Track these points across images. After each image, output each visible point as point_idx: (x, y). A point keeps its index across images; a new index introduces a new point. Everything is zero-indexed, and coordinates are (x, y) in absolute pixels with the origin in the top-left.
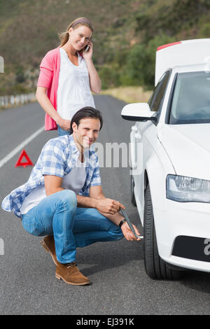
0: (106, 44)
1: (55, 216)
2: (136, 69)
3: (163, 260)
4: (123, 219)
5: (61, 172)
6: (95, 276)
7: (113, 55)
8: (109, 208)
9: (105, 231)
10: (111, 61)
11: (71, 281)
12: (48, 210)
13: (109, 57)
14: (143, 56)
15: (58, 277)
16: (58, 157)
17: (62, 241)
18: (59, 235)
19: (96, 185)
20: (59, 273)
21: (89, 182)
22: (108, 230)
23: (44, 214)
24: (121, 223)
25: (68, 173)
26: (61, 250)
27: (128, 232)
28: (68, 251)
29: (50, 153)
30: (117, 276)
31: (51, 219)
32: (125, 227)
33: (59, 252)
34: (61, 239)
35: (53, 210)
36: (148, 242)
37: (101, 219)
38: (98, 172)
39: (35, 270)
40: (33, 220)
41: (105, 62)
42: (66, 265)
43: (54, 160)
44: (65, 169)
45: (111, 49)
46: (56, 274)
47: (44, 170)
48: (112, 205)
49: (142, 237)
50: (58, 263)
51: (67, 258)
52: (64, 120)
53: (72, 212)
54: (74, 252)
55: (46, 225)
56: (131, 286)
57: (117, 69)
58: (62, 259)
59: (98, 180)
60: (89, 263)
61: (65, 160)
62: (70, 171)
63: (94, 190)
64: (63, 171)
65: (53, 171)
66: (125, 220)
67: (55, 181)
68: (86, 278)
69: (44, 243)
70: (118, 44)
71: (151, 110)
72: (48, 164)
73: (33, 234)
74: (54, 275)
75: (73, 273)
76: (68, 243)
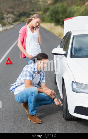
0: (38, 3)
1: (29, 97)
2: (52, 16)
3: (70, 114)
4: (54, 97)
5: (31, 79)
6: (44, 119)
7: (41, 8)
8: (50, 94)
9: (47, 101)
10: (40, 10)
11: (35, 122)
12: (27, 94)
13: (39, 9)
14: (54, 10)
15: (29, 120)
16: (30, 73)
17: (31, 106)
18: (31, 104)
19: (44, 82)
20: (30, 118)
21: (41, 81)
22: (48, 101)
23: (25, 96)
24: (54, 98)
25: (33, 79)
26: (31, 110)
27: (57, 102)
28: (34, 110)
29: (27, 71)
30: (52, 119)
31: (28, 98)
32: (55, 100)
33: (30, 110)
34: (31, 105)
35: (28, 94)
36: (64, 107)
37: (46, 96)
38: (44, 78)
39: (20, 117)
40: (20, 97)
41: (37, 10)
42: (33, 115)
43: (28, 74)
44: (32, 77)
45: (40, 5)
46: (29, 119)
47: (24, 78)
48: (51, 92)
49: (62, 104)
50: (29, 114)
51: (33, 113)
52: (29, 55)
53: (36, 96)
54: (36, 110)
55: (25, 99)
56: (58, 124)
57: (43, 15)
58: (31, 113)
59: (44, 81)
60: (41, 113)
61: (32, 74)
62: (34, 78)
63: (43, 85)
64: (32, 78)
65: (28, 78)
66: (56, 97)
67: (29, 82)
68: (40, 120)
69: (23, 105)
70: (43, 3)
71: (64, 51)
72: (26, 75)
73: (19, 102)
74: (27, 118)
75: (35, 118)
76: (34, 107)
